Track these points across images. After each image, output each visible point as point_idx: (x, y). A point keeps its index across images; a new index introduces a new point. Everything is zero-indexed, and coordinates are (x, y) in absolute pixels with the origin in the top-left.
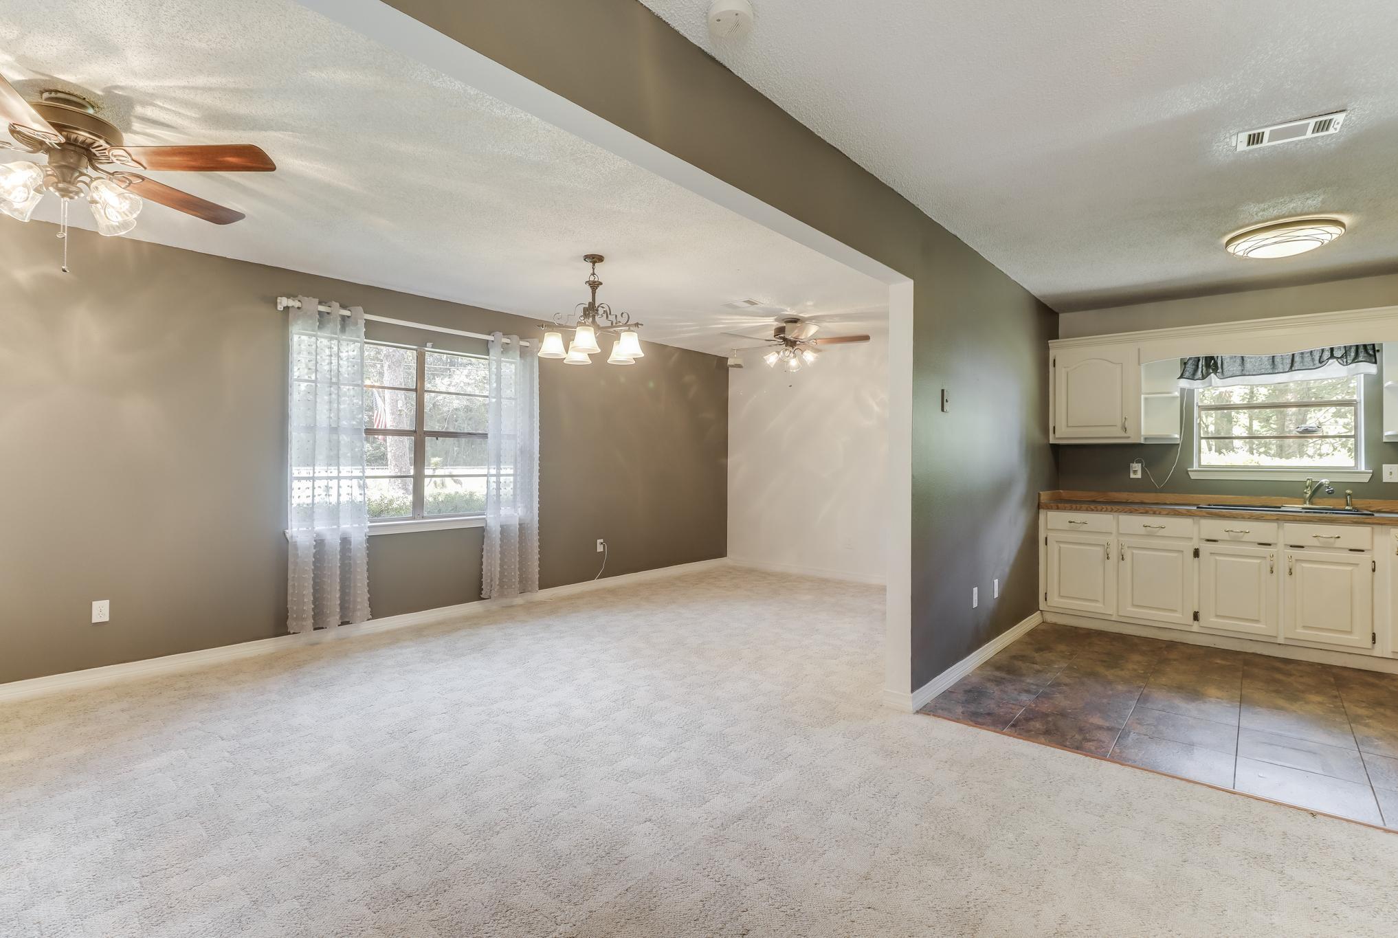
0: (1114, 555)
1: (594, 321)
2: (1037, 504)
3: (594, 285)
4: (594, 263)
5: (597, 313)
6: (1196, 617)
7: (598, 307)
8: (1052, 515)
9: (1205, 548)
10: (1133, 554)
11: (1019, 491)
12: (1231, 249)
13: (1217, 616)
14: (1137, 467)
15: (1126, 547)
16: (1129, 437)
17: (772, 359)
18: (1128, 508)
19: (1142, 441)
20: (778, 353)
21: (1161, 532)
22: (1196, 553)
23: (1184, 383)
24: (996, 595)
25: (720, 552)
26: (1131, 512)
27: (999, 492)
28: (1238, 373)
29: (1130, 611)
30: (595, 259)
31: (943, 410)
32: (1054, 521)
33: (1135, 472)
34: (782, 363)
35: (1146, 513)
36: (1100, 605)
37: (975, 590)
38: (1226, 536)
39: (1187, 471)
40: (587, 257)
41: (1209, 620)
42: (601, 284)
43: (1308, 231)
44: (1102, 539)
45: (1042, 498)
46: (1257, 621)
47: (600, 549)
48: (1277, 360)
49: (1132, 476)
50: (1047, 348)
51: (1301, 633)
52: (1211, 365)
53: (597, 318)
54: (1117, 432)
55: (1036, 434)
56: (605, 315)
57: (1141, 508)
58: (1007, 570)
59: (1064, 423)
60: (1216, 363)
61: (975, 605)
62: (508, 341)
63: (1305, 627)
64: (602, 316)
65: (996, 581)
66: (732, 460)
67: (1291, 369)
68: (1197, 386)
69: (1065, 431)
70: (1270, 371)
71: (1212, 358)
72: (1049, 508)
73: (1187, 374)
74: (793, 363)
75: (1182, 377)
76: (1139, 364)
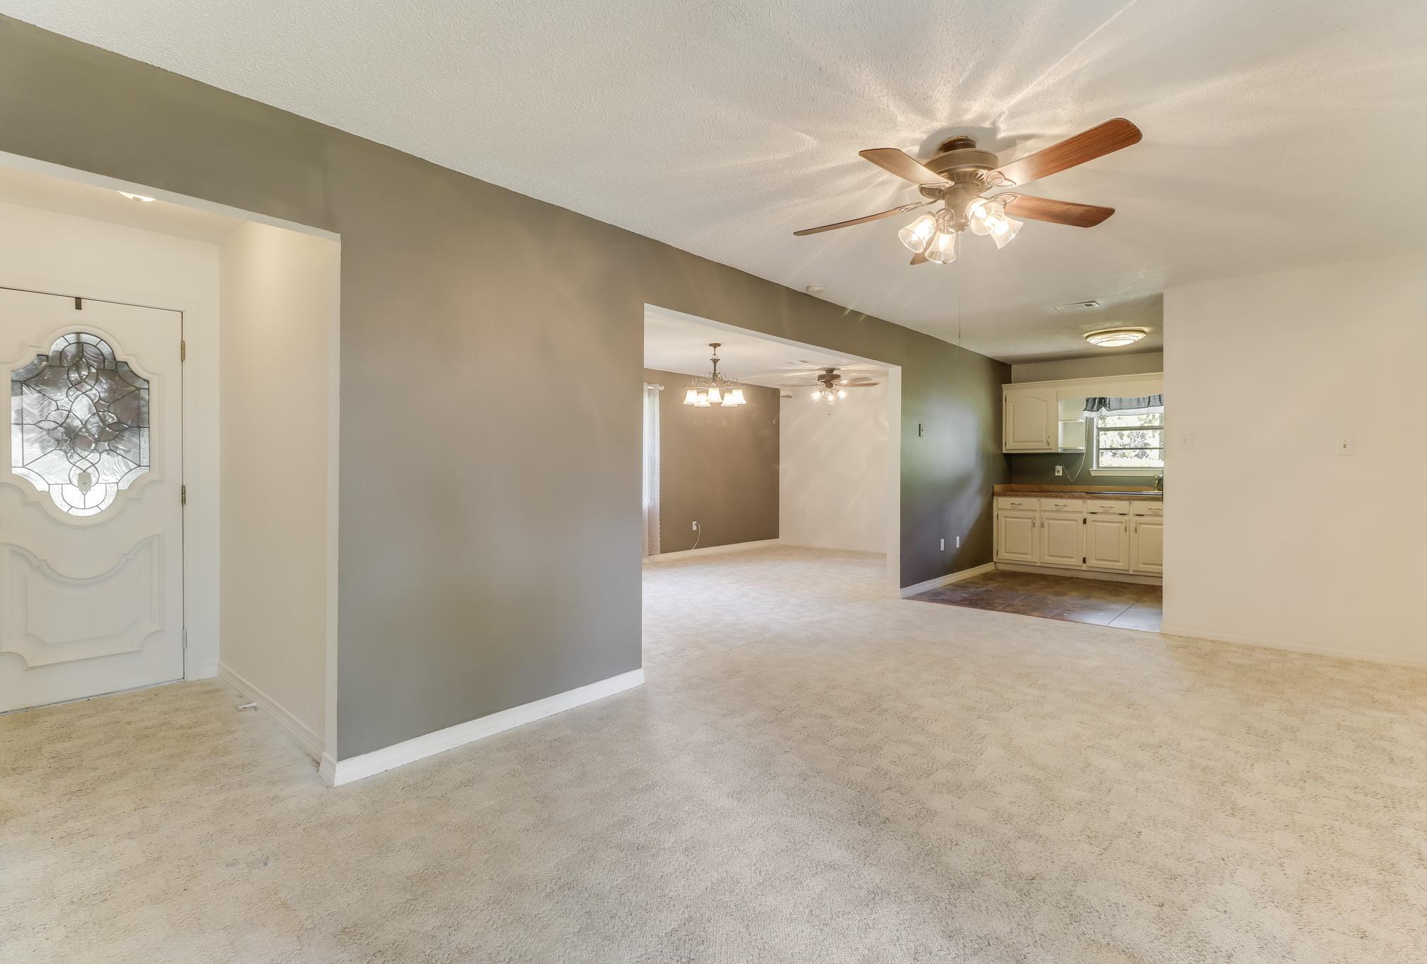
0: (1038, 524)
1: (716, 382)
2: (991, 492)
3: (715, 361)
4: (715, 348)
5: (718, 378)
6: (1084, 561)
7: (718, 374)
8: (1001, 499)
9: (1090, 518)
10: (1048, 523)
11: (976, 482)
12: (1088, 340)
13: (1097, 560)
14: (1059, 468)
15: (1045, 520)
16: (1051, 449)
17: (816, 395)
18: (1046, 494)
19: (1060, 451)
20: (821, 392)
21: (1065, 509)
22: (1085, 521)
23: (1087, 414)
24: (958, 546)
25: (774, 534)
26: (1047, 497)
27: (960, 484)
28: (1117, 408)
29: (1047, 559)
30: (715, 345)
31: (920, 435)
32: (1003, 504)
33: (1058, 471)
34: (824, 400)
35: (1056, 497)
36: (1029, 556)
37: (942, 540)
38: (1101, 510)
39: (1089, 471)
40: (711, 345)
41: (1092, 562)
42: (719, 360)
43: (1121, 335)
44: (1030, 514)
45: (995, 488)
46: (1118, 561)
47: (695, 528)
48: (1141, 400)
49: (1057, 474)
50: (1001, 390)
51: (1142, 567)
52: (1102, 402)
53: (718, 380)
54: (1044, 445)
55: (991, 447)
56: (722, 379)
57: (1054, 494)
58: (967, 532)
59: (1011, 440)
60: (1105, 401)
61: (942, 549)
62: (651, 388)
63: (1144, 564)
65: (958, 538)
66: (783, 466)
67: (1148, 406)
68: (1094, 415)
69: (1012, 444)
70: (1137, 407)
71: (1103, 398)
72: (1000, 495)
73: (1088, 408)
74: (831, 398)
75: (1085, 410)
76: (1057, 401)
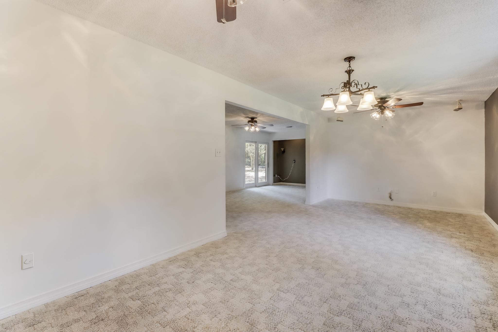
1: (349, 90)
3: (349, 72)
4: (349, 61)
5: (351, 86)
7: (352, 82)
30: (350, 59)
40: (346, 59)
42: (353, 70)
53: (351, 88)
56: (356, 86)
64: (354, 87)
